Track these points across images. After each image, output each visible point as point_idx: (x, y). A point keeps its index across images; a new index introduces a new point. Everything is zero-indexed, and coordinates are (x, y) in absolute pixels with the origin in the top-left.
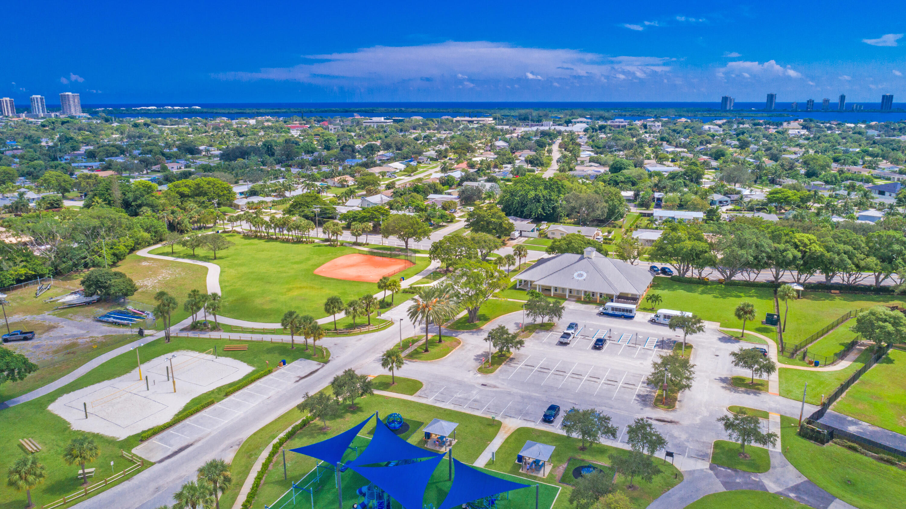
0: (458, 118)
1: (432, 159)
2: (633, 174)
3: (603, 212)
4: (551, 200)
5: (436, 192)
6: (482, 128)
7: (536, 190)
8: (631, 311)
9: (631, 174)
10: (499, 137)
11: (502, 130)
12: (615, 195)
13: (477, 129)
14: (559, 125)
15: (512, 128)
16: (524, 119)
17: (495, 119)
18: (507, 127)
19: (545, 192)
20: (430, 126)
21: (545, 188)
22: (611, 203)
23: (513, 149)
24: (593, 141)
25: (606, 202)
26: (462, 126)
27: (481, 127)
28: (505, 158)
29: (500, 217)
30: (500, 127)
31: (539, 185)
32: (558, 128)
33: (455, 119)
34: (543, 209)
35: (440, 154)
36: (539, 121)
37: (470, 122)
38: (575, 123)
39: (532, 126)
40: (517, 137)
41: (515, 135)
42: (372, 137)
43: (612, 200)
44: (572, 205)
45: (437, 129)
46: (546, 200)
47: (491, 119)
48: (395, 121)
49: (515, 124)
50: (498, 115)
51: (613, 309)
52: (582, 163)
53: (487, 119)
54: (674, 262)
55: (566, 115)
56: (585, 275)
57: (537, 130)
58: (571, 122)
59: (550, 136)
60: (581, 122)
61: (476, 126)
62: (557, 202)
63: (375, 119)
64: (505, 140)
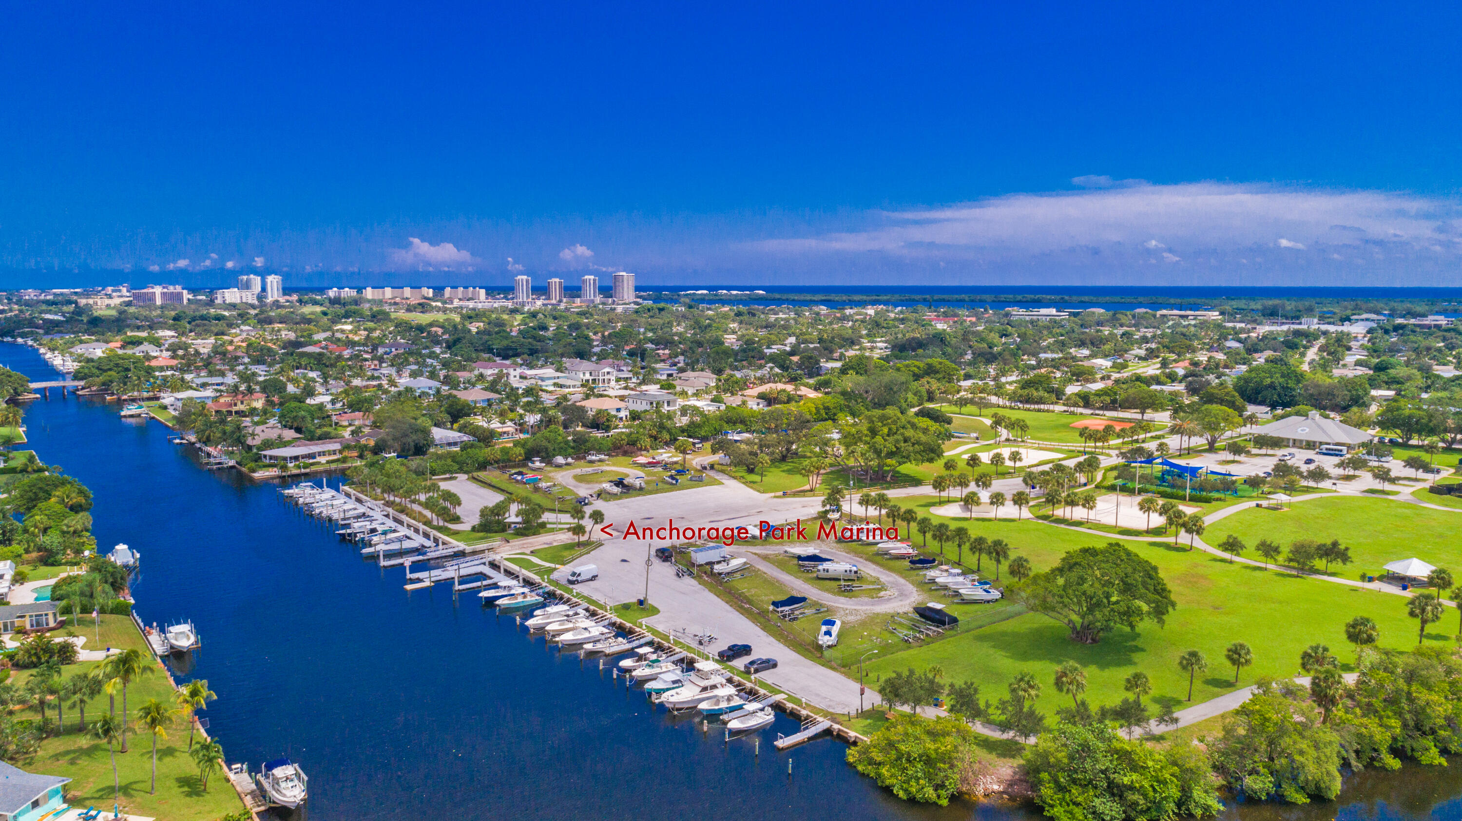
0: (1164, 312)
1: (1140, 358)
2: (1401, 375)
3: (1344, 400)
4: (1287, 387)
5: (1159, 383)
6: (1203, 325)
7: (1271, 377)
8: (1341, 451)
9: (1398, 374)
10: (1230, 337)
11: (1234, 328)
12: (1360, 385)
13: (1195, 326)
14: (1329, 323)
15: (1249, 326)
16: (1271, 314)
17: (1222, 313)
18: (1243, 325)
19: (1281, 380)
20: (1123, 321)
21: (1282, 376)
22: (1354, 393)
23: (1250, 350)
24: (1373, 344)
25: (1350, 391)
26: (1170, 323)
27: (1201, 323)
28: (1238, 357)
29: (1233, 396)
30: (1231, 325)
31: (1275, 373)
32: (1324, 327)
33: (1159, 313)
34: (1279, 395)
35: (1151, 352)
36: (1296, 317)
37: (1182, 317)
38: (1357, 320)
39: (1283, 324)
40: (1257, 337)
41: (1254, 335)
42: (1051, 333)
43: (1357, 390)
44: (1311, 392)
45: (1135, 326)
46: (1283, 387)
47: (1217, 313)
48: (1071, 314)
49: (1255, 321)
50: (1228, 308)
51: (1327, 449)
52: (1344, 366)
53: (1210, 313)
54: (1398, 431)
55: (1346, 308)
56: (1308, 430)
57: (1289, 329)
58: (1349, 320)
59: (1310, 337)
60: (1367, 320)
61: (1193, 322)
62: (1294, 390)
63: (1044, 311)
64: (1239, 341)
